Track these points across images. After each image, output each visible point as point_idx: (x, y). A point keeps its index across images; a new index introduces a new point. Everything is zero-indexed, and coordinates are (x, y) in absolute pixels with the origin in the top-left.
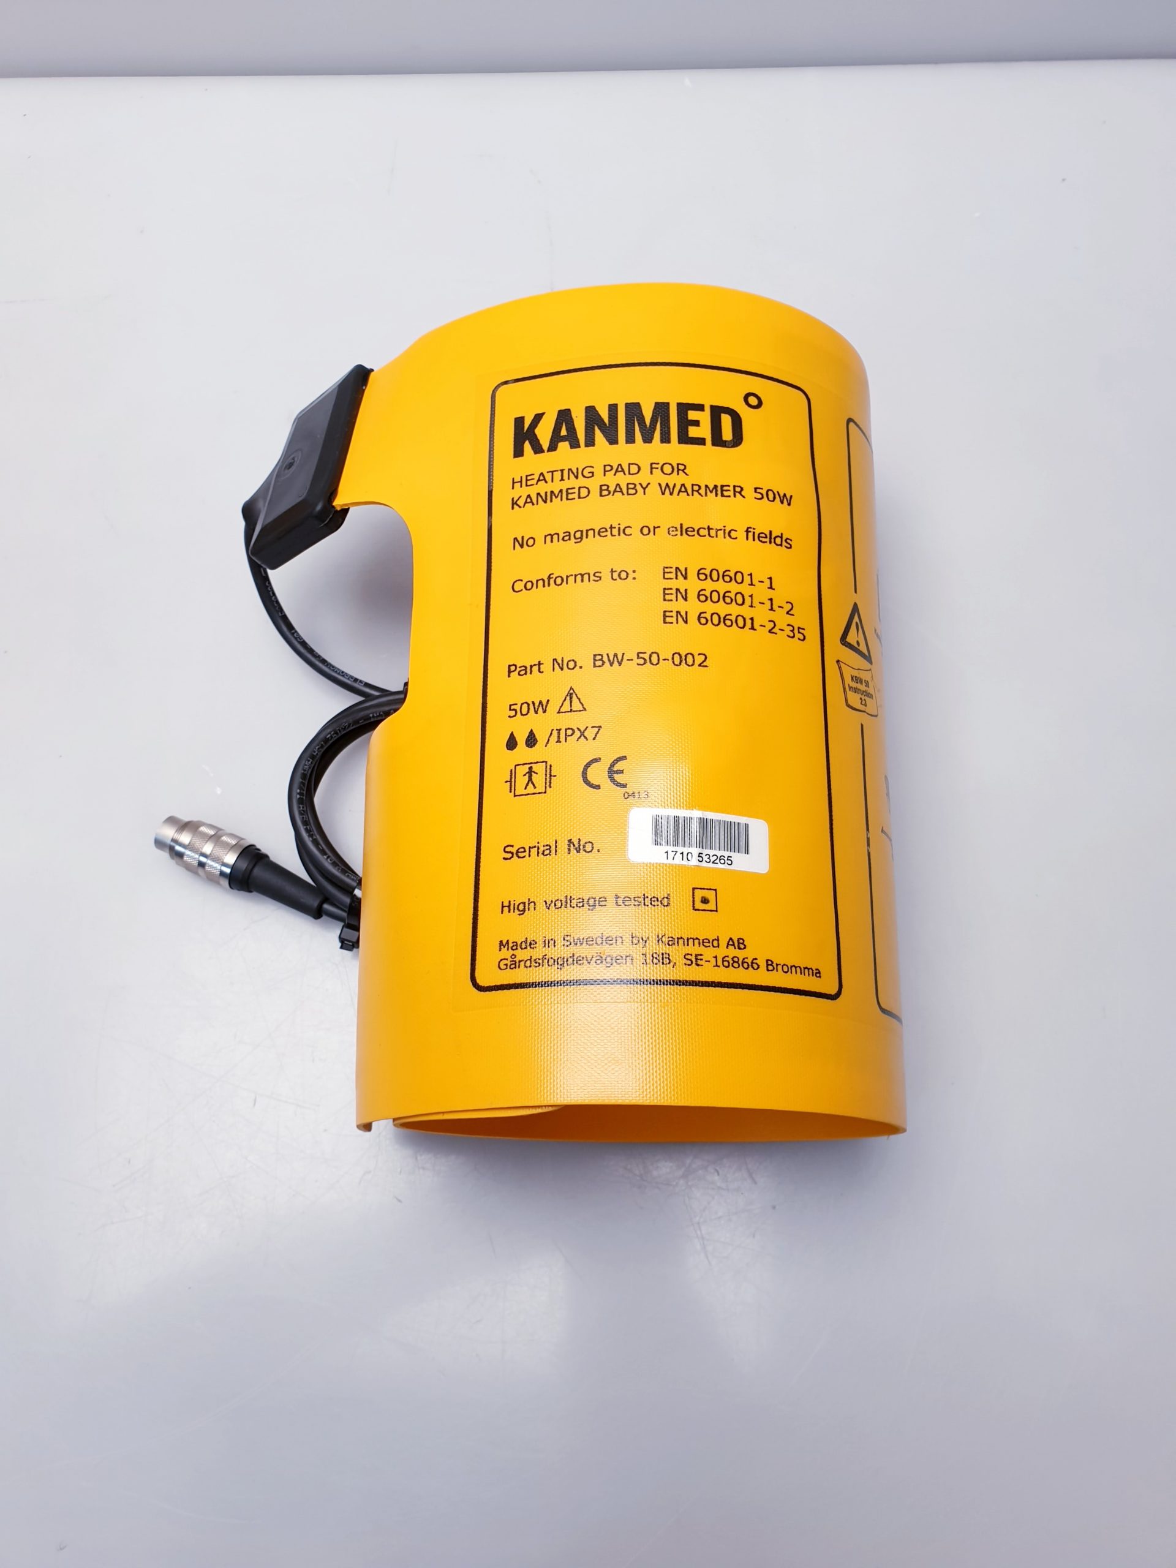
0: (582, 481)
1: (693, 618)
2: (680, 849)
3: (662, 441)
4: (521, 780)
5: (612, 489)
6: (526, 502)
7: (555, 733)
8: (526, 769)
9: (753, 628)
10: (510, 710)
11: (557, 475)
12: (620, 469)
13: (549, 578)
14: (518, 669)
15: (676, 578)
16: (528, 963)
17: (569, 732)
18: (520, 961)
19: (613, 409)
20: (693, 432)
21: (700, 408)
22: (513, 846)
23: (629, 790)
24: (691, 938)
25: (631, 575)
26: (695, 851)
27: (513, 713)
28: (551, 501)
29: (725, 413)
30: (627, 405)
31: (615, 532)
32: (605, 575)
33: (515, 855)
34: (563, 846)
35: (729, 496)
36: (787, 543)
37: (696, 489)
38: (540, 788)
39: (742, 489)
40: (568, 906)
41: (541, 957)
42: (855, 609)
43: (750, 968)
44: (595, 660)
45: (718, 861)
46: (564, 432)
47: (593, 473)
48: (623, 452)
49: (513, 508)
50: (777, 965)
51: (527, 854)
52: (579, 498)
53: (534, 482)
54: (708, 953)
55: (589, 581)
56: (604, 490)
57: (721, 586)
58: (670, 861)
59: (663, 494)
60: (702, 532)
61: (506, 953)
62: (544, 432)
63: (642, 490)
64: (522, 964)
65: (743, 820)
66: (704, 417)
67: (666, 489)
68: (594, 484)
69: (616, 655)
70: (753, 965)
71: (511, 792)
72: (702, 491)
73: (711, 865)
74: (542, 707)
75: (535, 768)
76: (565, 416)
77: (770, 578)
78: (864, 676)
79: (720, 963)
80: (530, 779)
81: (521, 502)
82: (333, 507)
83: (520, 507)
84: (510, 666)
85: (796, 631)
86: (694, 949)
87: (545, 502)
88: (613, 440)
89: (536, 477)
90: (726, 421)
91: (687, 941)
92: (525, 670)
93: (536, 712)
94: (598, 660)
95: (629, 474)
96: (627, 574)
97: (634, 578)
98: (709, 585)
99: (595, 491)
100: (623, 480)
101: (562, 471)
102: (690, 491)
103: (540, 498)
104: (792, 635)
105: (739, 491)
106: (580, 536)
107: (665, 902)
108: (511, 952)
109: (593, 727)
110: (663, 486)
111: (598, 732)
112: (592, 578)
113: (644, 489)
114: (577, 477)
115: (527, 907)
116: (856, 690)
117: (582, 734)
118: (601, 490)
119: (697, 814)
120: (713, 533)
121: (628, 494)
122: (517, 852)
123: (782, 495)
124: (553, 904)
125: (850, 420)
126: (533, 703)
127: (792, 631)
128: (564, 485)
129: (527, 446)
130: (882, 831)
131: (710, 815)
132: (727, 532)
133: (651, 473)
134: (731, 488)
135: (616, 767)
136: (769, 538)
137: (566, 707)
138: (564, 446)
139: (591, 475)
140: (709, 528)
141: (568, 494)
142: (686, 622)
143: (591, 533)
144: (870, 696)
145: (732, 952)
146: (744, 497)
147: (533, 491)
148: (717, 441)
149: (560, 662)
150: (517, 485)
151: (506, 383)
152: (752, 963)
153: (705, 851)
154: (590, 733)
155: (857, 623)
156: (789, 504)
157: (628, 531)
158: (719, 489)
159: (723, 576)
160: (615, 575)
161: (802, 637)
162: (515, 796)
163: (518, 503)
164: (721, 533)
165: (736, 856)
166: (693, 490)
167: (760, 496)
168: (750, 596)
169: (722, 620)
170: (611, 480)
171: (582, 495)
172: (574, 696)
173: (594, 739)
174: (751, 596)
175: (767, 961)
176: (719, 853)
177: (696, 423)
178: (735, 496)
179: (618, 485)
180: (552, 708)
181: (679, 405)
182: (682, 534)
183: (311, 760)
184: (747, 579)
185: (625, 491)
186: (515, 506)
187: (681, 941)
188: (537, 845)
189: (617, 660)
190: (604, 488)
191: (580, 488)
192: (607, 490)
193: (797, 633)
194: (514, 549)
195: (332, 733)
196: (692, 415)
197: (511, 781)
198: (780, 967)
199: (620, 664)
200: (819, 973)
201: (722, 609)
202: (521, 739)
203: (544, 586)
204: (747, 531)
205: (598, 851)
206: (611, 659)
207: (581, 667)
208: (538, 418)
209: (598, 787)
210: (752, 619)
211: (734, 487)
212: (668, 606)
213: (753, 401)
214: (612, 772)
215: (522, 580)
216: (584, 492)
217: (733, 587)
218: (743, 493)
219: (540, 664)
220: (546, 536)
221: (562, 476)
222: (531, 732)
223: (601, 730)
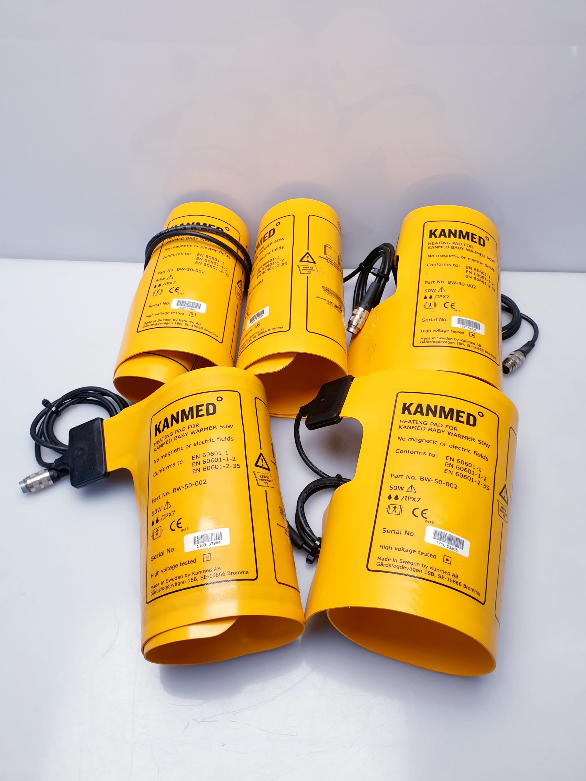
0: (423, 425)
1: (454, 473)
2: (442, 542)
3: (451, 419)
4: (391, 509)
5: (433, 429)
6: (404, 428)
7: (405, 497)
8: (394, 506)
9: (473, 481)
10: (390, 487)
11: (415, 422)
12: (436, 424)
13: (409, 451)
14: (395, 476)
15: (450, 460)
16: (387, 565)
17: (410, 498)
18: (384, 564)
19: (436, 407)
20: (460, 419)
21: (464, 413)
22: (386, 529)
23: (428, 520)
25: (436, 456)
26: (446, 544)
27: (391, 488)
28: (412, 429)
29: (471, 416)
30: (441, 407)
31: (432, 442)
32: (427, 454)
33: (386, 532)
34: (403, 532)
35: (470, 440)
36: (487, 459)
37: (460, 436)
38: (398, 513)
39: (474, 439)
40: (403, 550)
41: (392, 564)
42: (505, 486)
43: (459, 585)
44: (421, 478)
45: (453, 549)
46: (419, 410)
47: (427, 424)
48: (437, 420)
49: (399, 428)
51: (391, 532)
52: (422, 430)
53: (407, 422)
54: (446, 576)
57: (465, 467)
58: (438, 545)
59: (449, 435)
60: (460, 449)
61: (380, 561)
62: (413, 409)
63: (442, 432)
64: (385, 565)
65: (463, 539)
66: (465, 416)
67: (450, 433)
68: (427, 427)
69: (428, 478)
70: (460, 584)
71: (387, 512)
72: (462, 437)
73: (450, 550)
74: (402, 488)
75: (397, 506)
76: (420, 406)
77: (480, 468)
78: (505, 507)
79: (449, 580)
80: (395, 509)
81: (402, 427)
82: (339, 416)
84: (392, 474)
85: (486, 486)
86: (442, 574)
87: (410, 429)
88: (435, 416)
89: (408, 421)
90: (471, 418)
91: (440, 571)
92: (397, 476)
93: (399, 490)
94: (422, 478)
95: (439, 426)
96: (435, 455)
97: (437, 457)
98: (460, 465)
99: (427, 429)
100: (437, 428)
102: (457, 436)
103: (408, 427)
104: (485, 487)
105: (473, 439)
106: (421, 441)
107: (435, 557)
108: (381, 561)
109: (418, 498)
110: (449, 432)
111: (419, 500)
112: (423, 454)
113: (443, 432)
114: (422, 424)
115: (389, 548)
116: (502, 511)
117: (414, 499)
118: (429, 429)
119: (448, 533)
120: (463, 450)
121: (438, 432)
122: (387, 531)
123: (487, 444)
124: (398, 549)
125: (511, 428)
126: (399, 487)
127: (485, 486)
128: (417, 425)
129: (406, 412)
130: (504, 560)
131: (452, 534)
132: (468, 451)
133: (446, 428)
134: (471, 438)
135: (424, 512)
136: (481, 456)
137: (410, 490)
138: (419, 414)
140: (462, 448)
141: (418, 428)
142: (452, 474)
143: (424, 441)
144: (506, 515)
145: (454, 578)
146: (474, 442)
147: (407, 425)
148: (468, 423)
149: (409, 476)
150: (402, 422)
151: (402, 392)
152: (459, 583)
153: (449, 545)
154: (417, 500)
155: (505, 491)
156: (489, 447)
157: (436, 443)
158: (467, 437)
159: (465, 463)
160: (431, 455)
161: (488, 489)
162: (389, 514)
164: (466, 451)
165: (458, 549)
166: (458, 436)
167: (480, 443)
169: (463, 476)
170: (433, 427)
171: (423, 429)
172: (413, 488)
173: (418, 502)
174: (473, 472)
175: (464, 584)
176: (454, 547)
177: (462, 417)
178: (472, 441)
179: (435, 429)
180: (405, 490)
181: (457, 411)
182: (453, 448)
184: (473, 466)
185: (437, 431)
187: (438, 570)
188: (394, 530)
189: (428, 480)
190: (430, 429)
191: (422, 427)
192: (431, 429)
193: (486, 487)
194: (398, 440)
195: (313, 486)
196: (461, 414)
197: (388, 509)
198: (468, 588)
199: (429, 481)
200: (479, 594)
201: (464, 473)
202: (393, 497)
203: (407, 453)
204: (474, 452)
205: (415, 536)
206: (426, 479)
207: (416, 479)
208: (411, 404)
209: (417, 517)
210: (473, 479)
211: (472, 438)
212: (446, 468)
213: (481, 414)
214: (422, 513)
215: (399, 450)
217: (468, 468)
218: (474, 440)
219: (402, 475)
220: (409, 439)
221: (417, 422)
222: (397, 495)
223: (420, 500)
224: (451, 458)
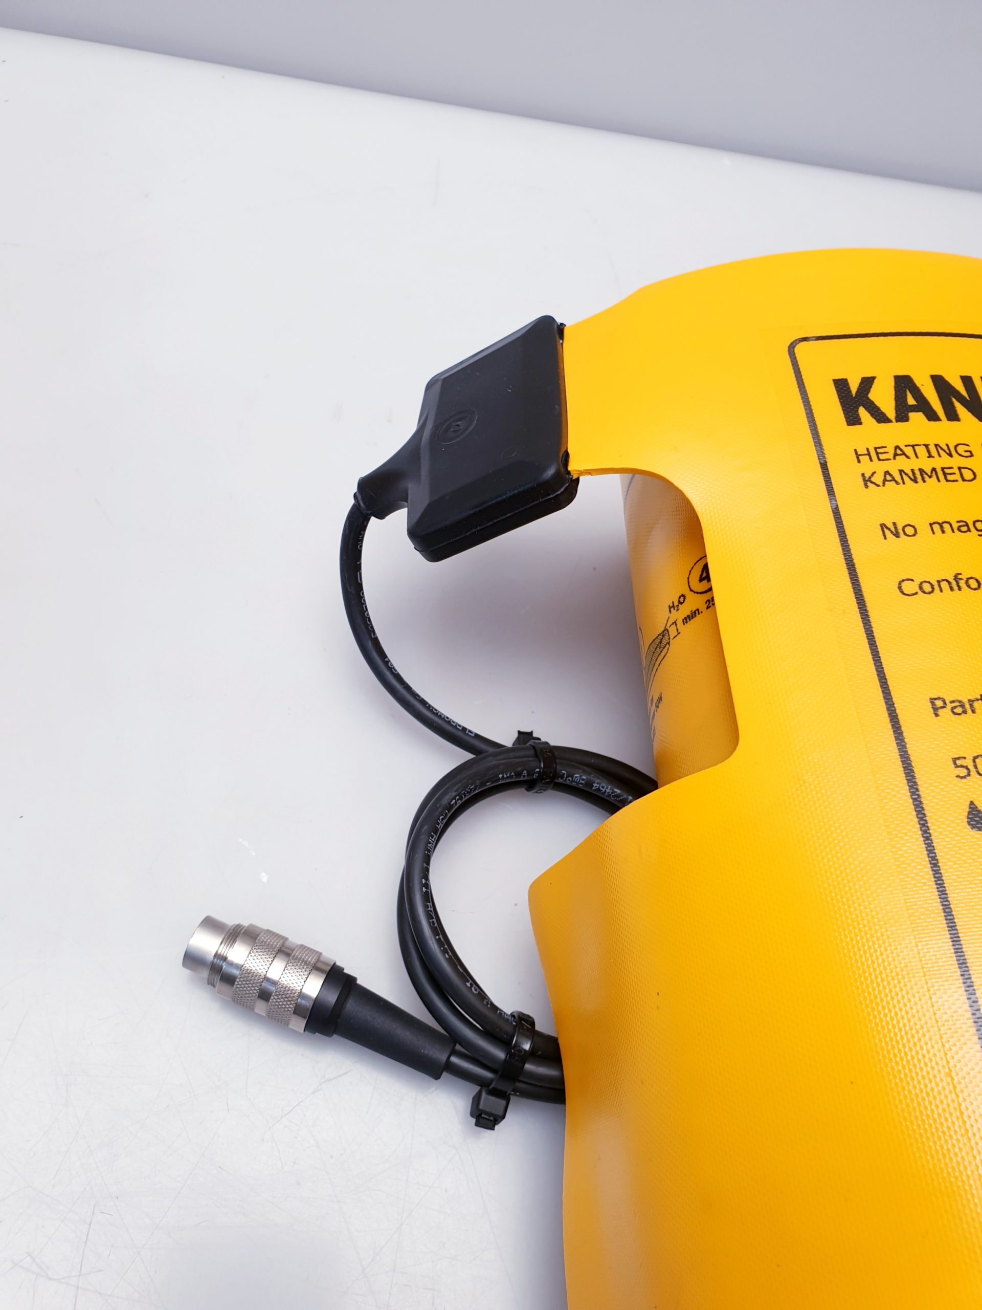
0: (959, 460)
6: (885, 480)
10: (956, 766)
11: (921, 451)
13: (956, 579)
14: (949, 706)
19: (966, 380)
27: (963, 771)
28: (926, 481)
46: (911, 401)
47: (970, 452)
49: (867, 487)
52: (964, 480)
53: (890, 456)
62: (883, 400)
76: (903, 384)
81: (878, 480)
82: (569, 473)
83: (878, 486)
87: (916, 481)
89: (891, 451)
92: (961, 707)
101: (926, 446)
103: (905, 477)
114: (950, 455)
128: (936, 464)
129: (863, 412)
138: (917, 418)
139: (968, 454)
141: (945, 474)
147: (894, 467)
150: (864, 459)
151: (805, 339)
163: (873, 479)
171: (966, 478)
186: (869, 484)
191: (959, 468)
194: (885, 538)
203: (952, 589)
208: (867, 382)
215: (911, 580)
216: (968, 474)
220: (931, 525)
221: (928, 451)
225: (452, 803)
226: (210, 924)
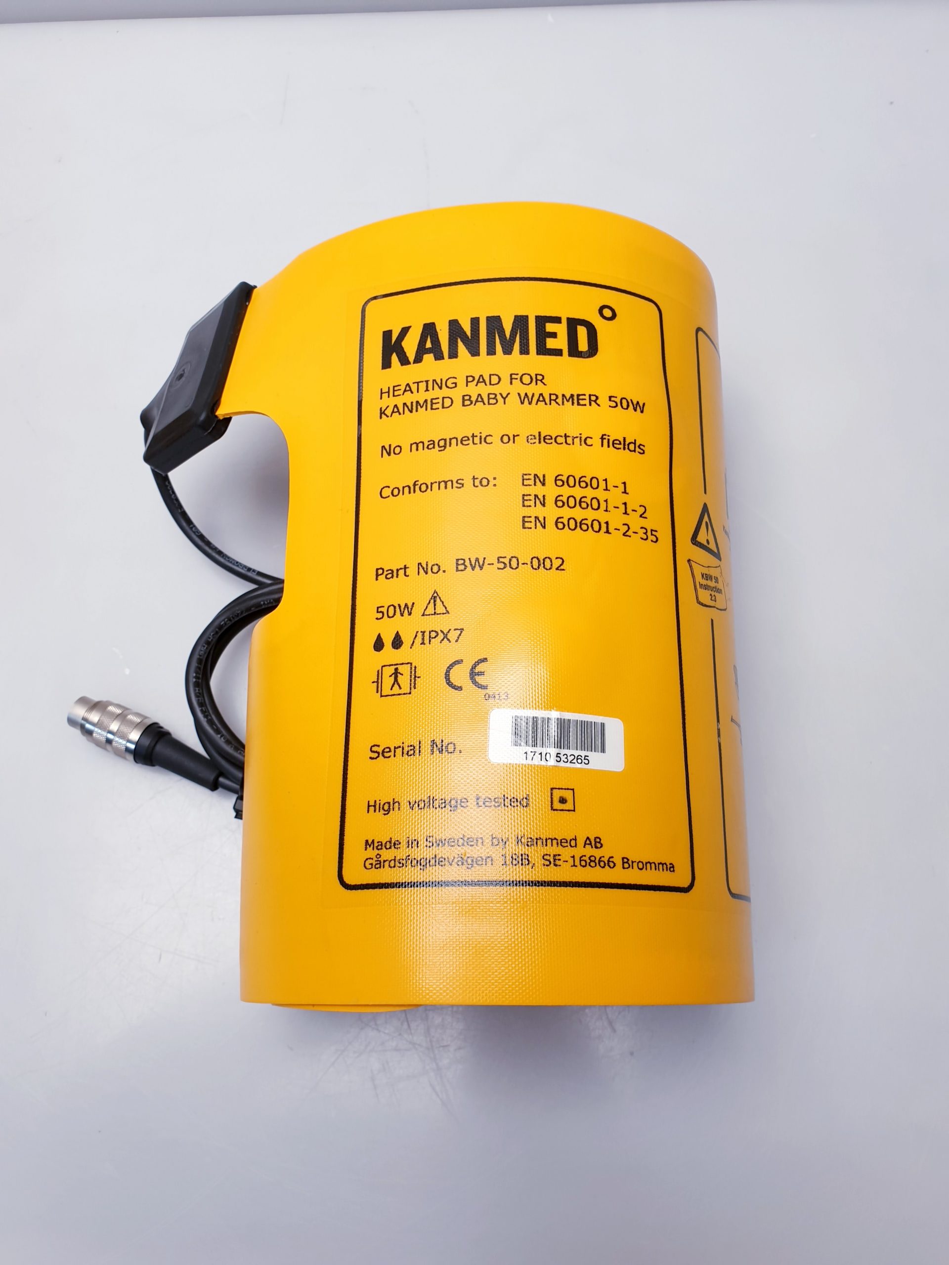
0: (445, 392)
1: (550, 523)
2: (539, 749)
3: (521, 353)
4: (388, 681)
5: (474, 399)
6: (393, 412)
7: (420, 635)
8: (391, 670)
9: (607, 532)
10: (378, 612)
11: (423, 386)
12: (481, 380)
13: (415, 485)
14: (385, 573)
15: (535, 485)
16: (392, 864)
17: (433, 635)
18: (384, 861)
19: (475, 322)
20: (551, 343)
21: (557, 320)
22: (379, 746)
23: (489, 691)
24: (549, 839)
25: (492, 482)
26: (553, 751)
27: (380, 615)
28: (417, 411)
29: (581, 325)
30: (489, 319)
31: (477, 440)
32: (468, 482)
33: (381, 755)
34: (426, 747)
35: (585, 405)
36: (640, 449)
37: (554, 398)
38: (406, 688)
39: (597, 398)
40: (431, 806)
41: (404, 858)
42: (705, 509)
43: (607, 867)
44: (457, 564)
45: (575, 761)
46: (429, 345)
47: (456, 384)
48: (484, 364)
49: (381, 418)
50: (633, 862)
51: (392, 754)
52: (443, 407)
53: (401, 392)
54: (566, 853)
55: (452, 487)
56: (467, 401)
57: (578, 492)
58: (529, 762)
59: (522, 403)
60: (559, 440)
61: (372, 853)
62: (410, 346)
63: (503, 400)
64: (387, 864)
65: (599, 719)
66: (561, 329)
67: (525, 399)
68: (456, 395)
69: (477, 560)
70: (609, 863)
71: (377, 692)
72: (560, 400)
73: (568, 765)
74: (407, 609)
75: (401, 669)
76: (429, 330)
77: (624, 483)
78: (713, 572)
79: (577, 863)
80: (396, 680)
81: (388, 412)
82: (216, 417)
83: (388, 416)
84: (377, 570)
85: (649, 533)
86: (553, 850)
87: (411, 411)
88: (475, 352)
89: (403, 388)
90: (582, 332)
91: (546, 842)
92: (392, 574)
93: (402, 615)
94: (461, 564)
95: (490, 384)
96: (488, 481)
97: (495, 485)
98: (566, 491)
99: (458, 401)
100: (484, 390)
101: (427, 382)
102: (547, 401)
103: (406, 408)
104: (645, 537)
105: (594, 399)
106: (444, 444)
107: (524, 802)
108: (376, 852)
109: (455, 630)
110: (523, 396)
111: (460, 635)
112: (455, 485)
113: (505, 399)
114: (441, 388)
115: (391, 807)
116: (706, 587)
117: (445, 636)
118: (464, 400)
119: (554, 715)
120: (569, 440)
121: (489, 404)
122: (383, 752)
123: (635, 403)
124: (417, 805)
125: (699, 330)
126: (399, 606)
127: (646, 533)
128: (429, 396)
129: (394, 358)
130: (732, 720)
131: (568, 716)
132: (583, 439)
133: (511, 383)
134: (587, 397)
135: (477, 670)
136: (623, 444)
137: (430, 610)
138: (429, 358)
139: (454, 385)
140: (566, 436)
141: (432, 404)
142: (544, 527)
143: (454, 441)
144: (719, 591)
145: (589, 851)
146: (599, 405)
147: (399, 401)
148: (574, 351)
149: (425, 566)
150: (385, 396)
151: (375, 298)
152: (609, 861)
153: (563, 752)
154: (453, 636)
155: (706, 523)
156: (642, 412)
157: (489, 440)
158: (575, 398)
159: (580, 482)
160: (477, 482)
161: (654, 539)
162: (381, 696)
163: (386, 412)
164: (577, 441)
165: (592, 756)
166: (550, 400)
167: (614, 404)
168: (605, 501)
169: (578, 525)
170: (473, 390)
171: (446, 405)
172: (438, 600)
173: (457, 641)
175: (623, 858)
176: (577, 753)
177: (554, 335)
178: (590, 404)
179: (479, 395)
180: (417, 611)
181: (537, 318)
182: (540, 442)
183: (206, 646)
184: (602, 485)
185: (486, 401)
186: (383, 415)
187: (539, 842)
188: (401, 745)
189: (479, 564)
190: (467, 398)
191: (443, 398)
192: (469, 400)
193: (650, 535)
194: (382, 456)
195: (226, 620)
196: (550, 327)
197: (377, 682)
198: (635, 865)
199: (481, 568)
200: (673, 867)
201: (579, 514)
202: (388, 641)
203: (410, 492)
204: (602, 439)
205: (460, 752)
206: (473, 564)
207: (444, 571)
208: (405, 331)
209: (460, 688)
210: (607, 523)
211: (590, 396)
212: (526, 512)
213: (607, 313)
214: (473, 674)
215: (389, 487)
216: (447, 402)
217: (589, 493)
218: (598, 402)
219: (405, 568)
220: (411, 445)
221: (427, 386)
222: (397, 634)
223: (464, 632)
224: (536, 475)
225: (222, 623)
226: (83, 701)
